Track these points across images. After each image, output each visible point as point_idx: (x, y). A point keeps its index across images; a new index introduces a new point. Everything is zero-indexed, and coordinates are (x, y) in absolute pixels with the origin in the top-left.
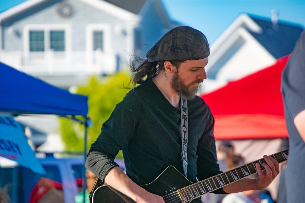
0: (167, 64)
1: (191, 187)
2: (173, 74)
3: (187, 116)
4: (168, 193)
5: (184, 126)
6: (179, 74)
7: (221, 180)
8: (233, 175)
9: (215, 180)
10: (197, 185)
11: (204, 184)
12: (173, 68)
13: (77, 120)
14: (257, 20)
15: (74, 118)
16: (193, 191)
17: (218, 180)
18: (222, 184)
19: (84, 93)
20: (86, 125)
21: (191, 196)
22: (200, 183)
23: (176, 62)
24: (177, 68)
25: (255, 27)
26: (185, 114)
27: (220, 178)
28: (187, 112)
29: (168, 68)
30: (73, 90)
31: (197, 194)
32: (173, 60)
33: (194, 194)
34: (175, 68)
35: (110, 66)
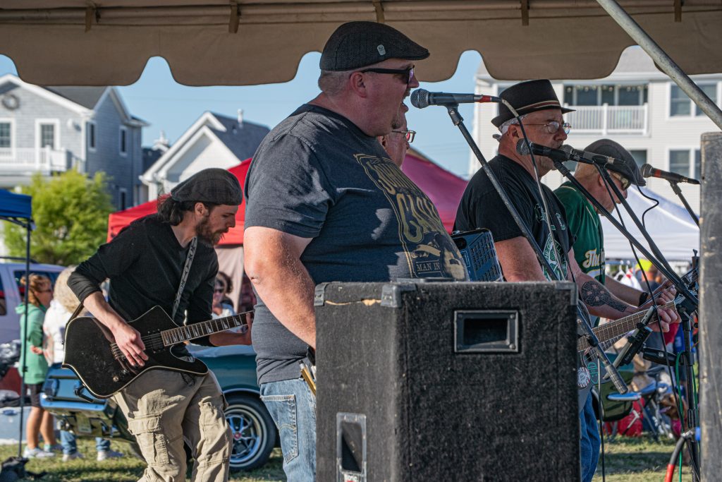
0: (199, 205)
1: (176, 331)
2: (202, 217)
3: (193, 257)
4: (150, 334)
5: (188, 267)
6: (210, 218)
7: (210, 328)
8: (223, 323)
9: (204, 327)
10: (183, 329)
11: (191, 329)
12: (205, 210)
13: (19, 223)
14: (220, 118)
15: (15, 221)
16: (178, 336)
17: (207, 327)
18: (210, 331)
19: (29, 194)
20: (29, 229)
21: (175, 340)
22: (186, 328)
23: (210, 205)
24: (210, 212)
25: (220, 127)
26: (192, 254)
27: (209, 325)
28: (194, 252)
29: (199, 210)
30: (18, 190)
31: (181, 338)
32: (209, 203)
33: (178, 337)
34: (207, 211)
35: (60, 162)
